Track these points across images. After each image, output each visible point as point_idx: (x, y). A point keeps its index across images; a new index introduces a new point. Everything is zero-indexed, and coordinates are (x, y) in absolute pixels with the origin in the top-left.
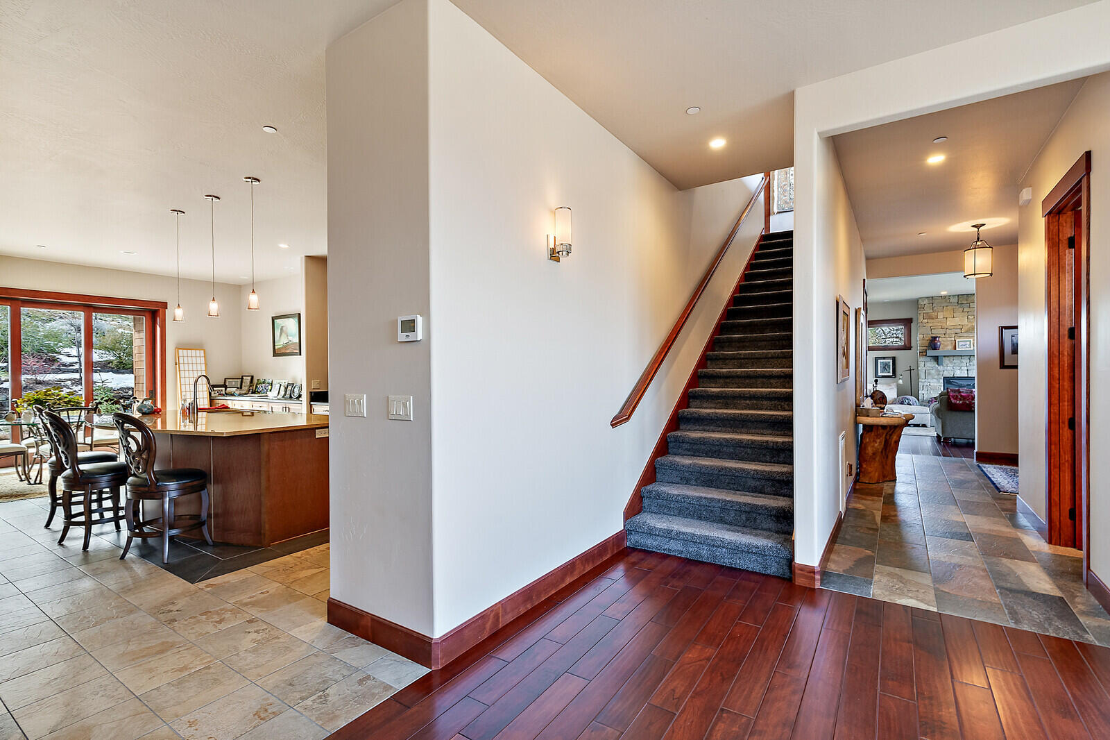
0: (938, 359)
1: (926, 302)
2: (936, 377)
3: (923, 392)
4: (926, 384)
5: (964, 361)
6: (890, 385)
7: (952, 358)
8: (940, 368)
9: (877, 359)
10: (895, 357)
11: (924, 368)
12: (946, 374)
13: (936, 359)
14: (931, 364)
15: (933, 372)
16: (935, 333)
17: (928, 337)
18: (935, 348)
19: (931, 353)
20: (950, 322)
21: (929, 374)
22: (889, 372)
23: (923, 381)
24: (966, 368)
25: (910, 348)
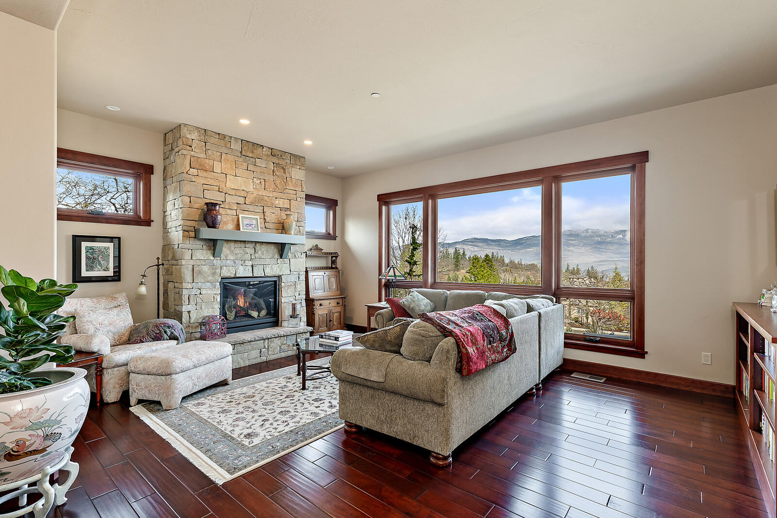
0: (215, 246)
1: (194, 136)
2: (210, 278)
3: (190, 308)
4: (194, 292)
5: (248, 250)
6: (114, 298)
7: (232, 244)
8: (217, 262)
9: (77, 240)
10: (120, 238)
11: (192, 262)
12: (227, 272)
13: (213, 245)
14: (203, 254)
15: (206, 269)
16: (213, 196)
17: (200, 203)
18: (213, 225)
19: (207, 233)
20: (231, 183)
21: (200, 272)
22: (107, 269)
23: (190, 286)
24: (250, 263)
25: (148, 222)
